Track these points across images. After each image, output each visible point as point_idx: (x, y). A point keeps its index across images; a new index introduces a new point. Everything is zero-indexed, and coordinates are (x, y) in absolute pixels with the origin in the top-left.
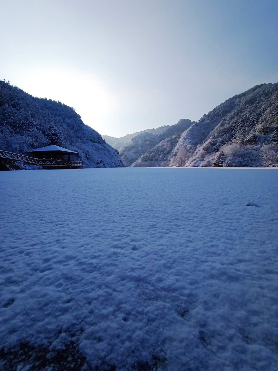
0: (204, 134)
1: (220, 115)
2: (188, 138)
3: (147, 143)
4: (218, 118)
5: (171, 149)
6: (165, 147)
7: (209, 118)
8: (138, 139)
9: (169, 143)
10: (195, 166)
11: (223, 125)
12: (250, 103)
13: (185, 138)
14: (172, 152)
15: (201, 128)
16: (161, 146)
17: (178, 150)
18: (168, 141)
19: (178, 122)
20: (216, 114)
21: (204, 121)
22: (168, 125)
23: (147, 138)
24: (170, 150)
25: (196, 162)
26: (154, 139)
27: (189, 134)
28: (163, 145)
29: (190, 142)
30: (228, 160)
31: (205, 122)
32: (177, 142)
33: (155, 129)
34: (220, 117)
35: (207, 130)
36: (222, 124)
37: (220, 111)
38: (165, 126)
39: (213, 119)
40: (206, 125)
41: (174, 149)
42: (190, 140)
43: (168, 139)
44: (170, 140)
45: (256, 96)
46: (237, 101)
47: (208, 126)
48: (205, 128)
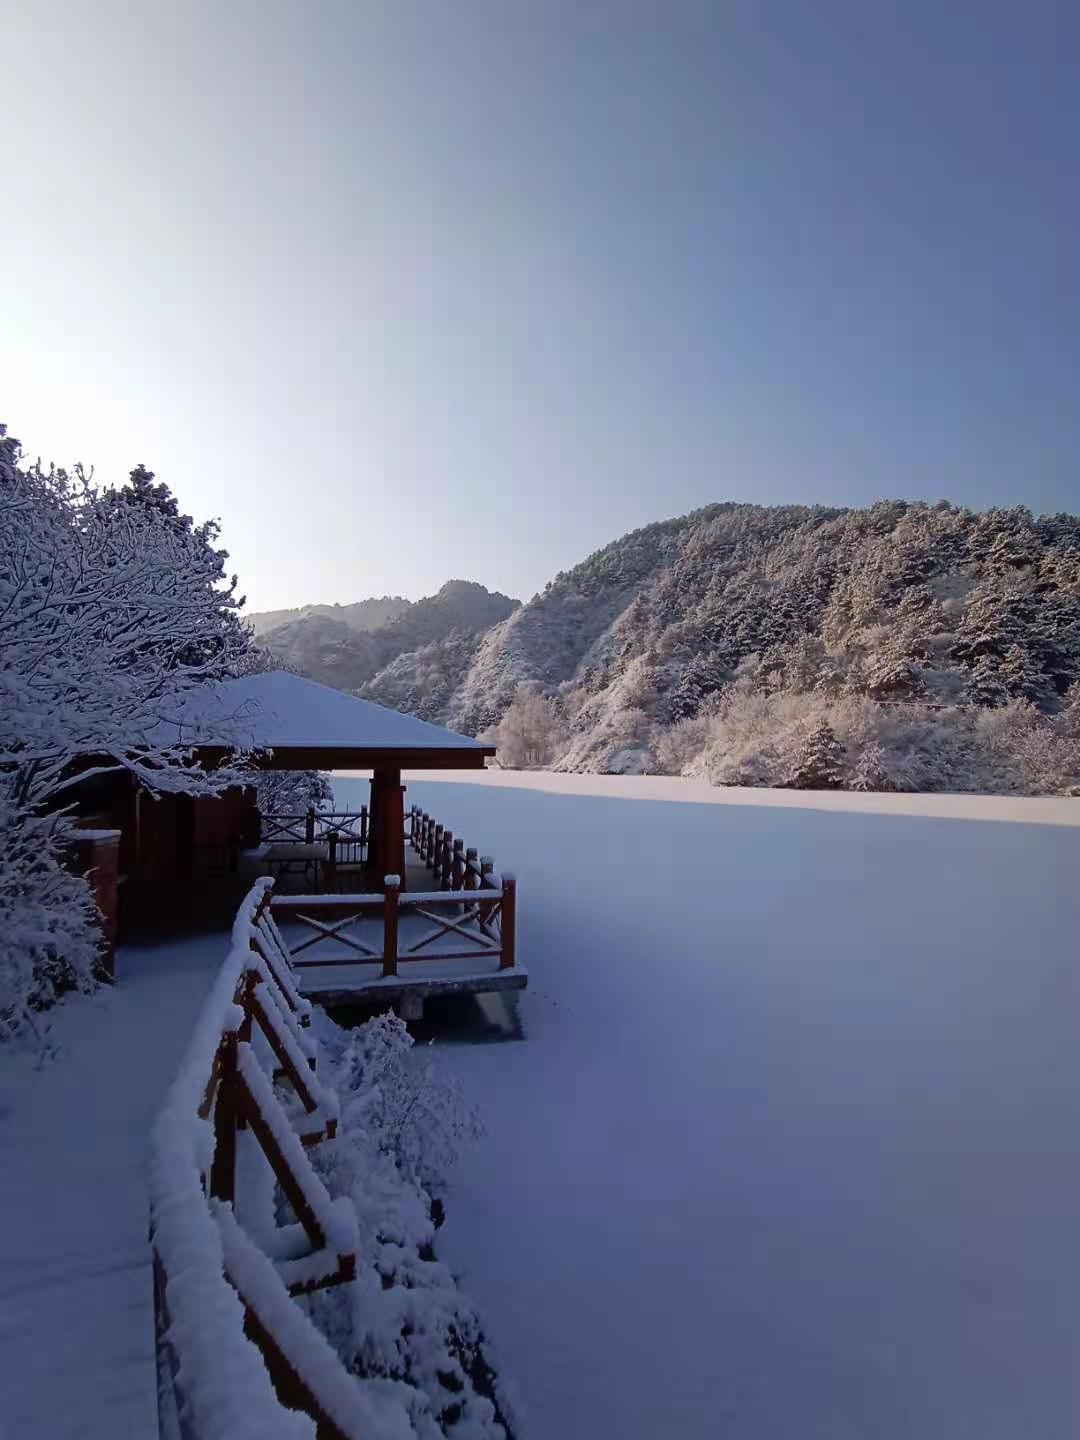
0: (571, 644)
1: (618, 581)
2: (517, 652)
3: (330, 659)
4: (610, 589)
5: (447, 691)
6: (419, 681)
7: (579, 586)
8: (284, 642)
9: (433, 667)
10: (612, 769)
11: (642, 618)
12: (716, 553)
13: (502, 653)
14: (453, 702)
15: (557, 621)
16: (400, 677)
17: (480, 699)
18: (426, 660)
19: (442, 591)
20: (603, 577)
21: (562, 599)
22: (397, 597)
23: (325, 641)
24: (440, 695)
25: (613, 756)
26: (354, 645)
27: (518, 640)
28: (411, 675)
29: (527, 670)
30: (869, 760)
31: (566, 599)
32: (467, 666)
33: (342, 605)
34: (617, 588)
35: (579, 627)
36: (639, 614)
37: (615, 568)
38: (386, 601)
39: (593, 593)
40: (574, 611)
41: (461, 691)
42: (523, 663)
43: (426, 651)
44: (434, 654)
45: (729, 534)
46: (664, 543)
47: (579, 616)
48: (571, 622)
